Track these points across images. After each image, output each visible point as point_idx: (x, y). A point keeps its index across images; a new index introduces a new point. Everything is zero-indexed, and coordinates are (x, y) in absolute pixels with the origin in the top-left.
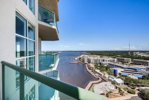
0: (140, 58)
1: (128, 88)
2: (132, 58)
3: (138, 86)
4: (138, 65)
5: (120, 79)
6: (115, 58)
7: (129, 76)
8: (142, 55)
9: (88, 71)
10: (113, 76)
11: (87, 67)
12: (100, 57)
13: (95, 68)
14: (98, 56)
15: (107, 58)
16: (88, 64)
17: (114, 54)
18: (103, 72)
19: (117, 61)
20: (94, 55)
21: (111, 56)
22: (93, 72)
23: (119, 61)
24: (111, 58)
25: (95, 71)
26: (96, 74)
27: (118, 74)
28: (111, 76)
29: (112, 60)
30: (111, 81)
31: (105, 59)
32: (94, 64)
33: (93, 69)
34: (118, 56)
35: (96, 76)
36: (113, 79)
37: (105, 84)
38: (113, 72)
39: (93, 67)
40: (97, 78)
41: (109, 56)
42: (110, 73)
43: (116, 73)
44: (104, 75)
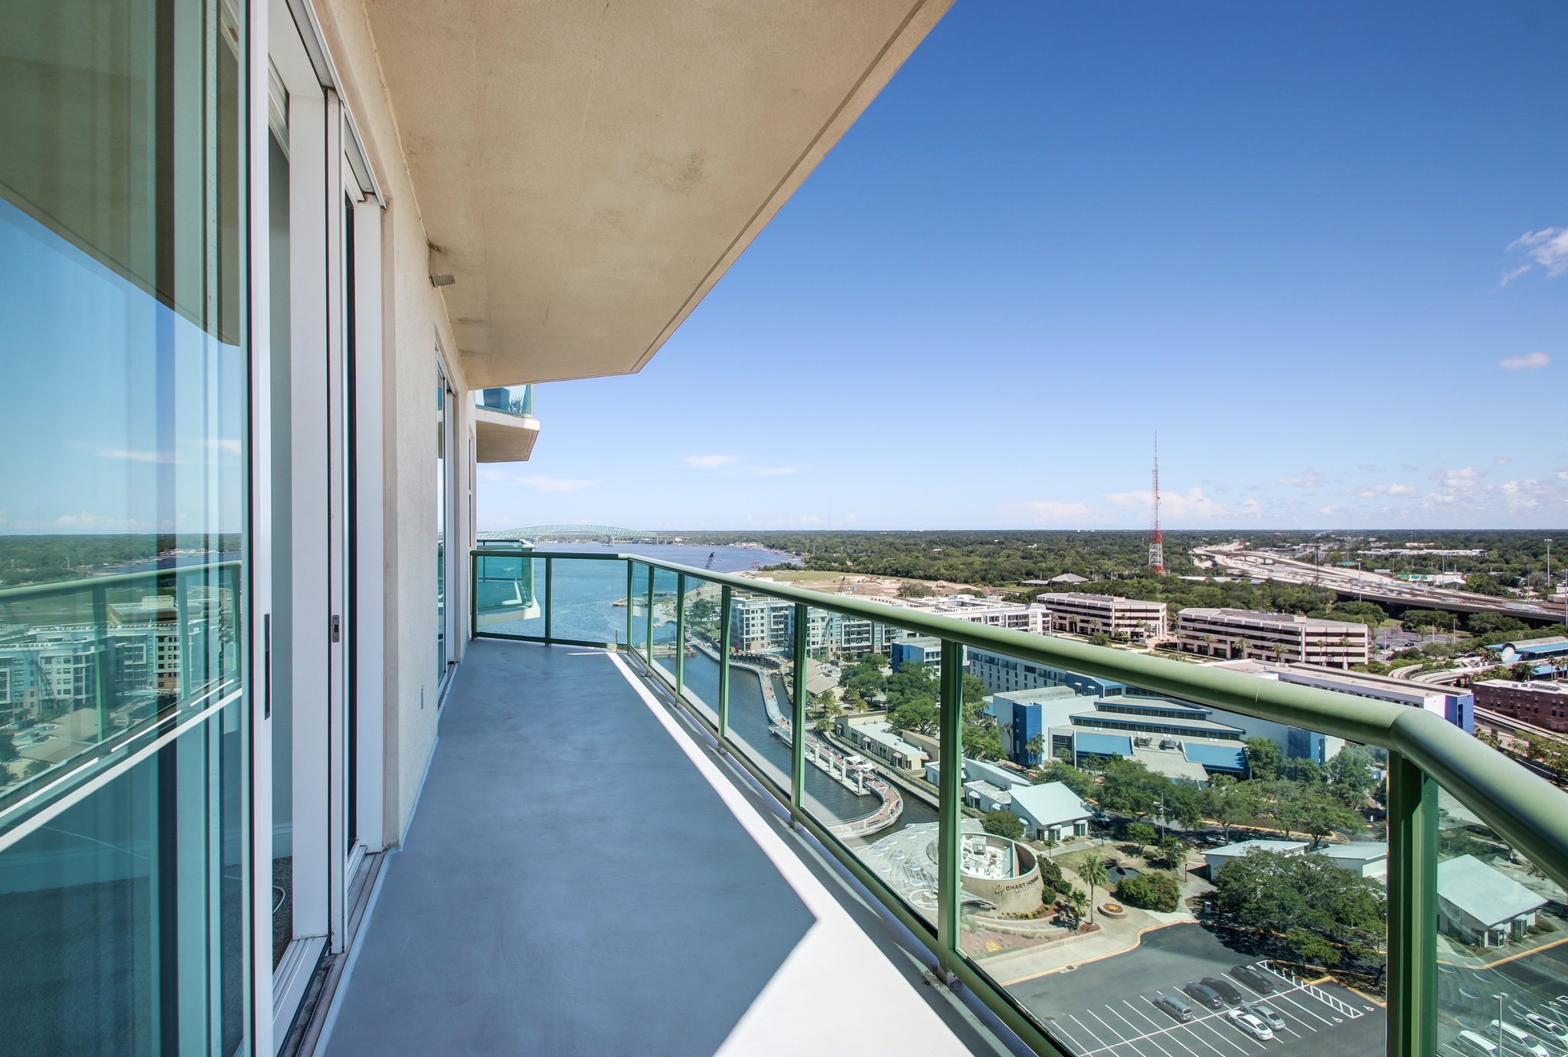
0: (1239, 593)
1: (1124, 860)
2: (1177, 594)
3: (1204, 839)
4: (1219, 654)
5: (1058, 786)
6: (1027, 599)
7: (1139, 755)
8: (1259, 567)
9: (776, 736)
10: (1002, 762)
11: (773, 697)
12: (903, 593)
13: (844, 699)
14: (882, 587)
15: (963, 604)
16: (781, 660)
17: (1029, 564)
18: (921, 730)
19: (1048, 627)
20: (848, 571)
21: (1003, 583)
22: (825, 739)
23: (1065, 630)
24: (1001, 597)
25: (842, 734)
26: (856, 758)
27: (1044, 741)
28: (990, 767)
29: (1009, 617)
30: (980, 813)
31: (946, 607)
32: (838, 658)
33: (823, 710)
34: (1065, 581)
35: (853, 779)
36: (1004, 788)
37: (929, 842)
38: (1006, 730)
39: (827, 695)
40: (864, 792)
41: (980, 585)
42: (979, 744)
43: (1029, 733)
44: (923, 762)
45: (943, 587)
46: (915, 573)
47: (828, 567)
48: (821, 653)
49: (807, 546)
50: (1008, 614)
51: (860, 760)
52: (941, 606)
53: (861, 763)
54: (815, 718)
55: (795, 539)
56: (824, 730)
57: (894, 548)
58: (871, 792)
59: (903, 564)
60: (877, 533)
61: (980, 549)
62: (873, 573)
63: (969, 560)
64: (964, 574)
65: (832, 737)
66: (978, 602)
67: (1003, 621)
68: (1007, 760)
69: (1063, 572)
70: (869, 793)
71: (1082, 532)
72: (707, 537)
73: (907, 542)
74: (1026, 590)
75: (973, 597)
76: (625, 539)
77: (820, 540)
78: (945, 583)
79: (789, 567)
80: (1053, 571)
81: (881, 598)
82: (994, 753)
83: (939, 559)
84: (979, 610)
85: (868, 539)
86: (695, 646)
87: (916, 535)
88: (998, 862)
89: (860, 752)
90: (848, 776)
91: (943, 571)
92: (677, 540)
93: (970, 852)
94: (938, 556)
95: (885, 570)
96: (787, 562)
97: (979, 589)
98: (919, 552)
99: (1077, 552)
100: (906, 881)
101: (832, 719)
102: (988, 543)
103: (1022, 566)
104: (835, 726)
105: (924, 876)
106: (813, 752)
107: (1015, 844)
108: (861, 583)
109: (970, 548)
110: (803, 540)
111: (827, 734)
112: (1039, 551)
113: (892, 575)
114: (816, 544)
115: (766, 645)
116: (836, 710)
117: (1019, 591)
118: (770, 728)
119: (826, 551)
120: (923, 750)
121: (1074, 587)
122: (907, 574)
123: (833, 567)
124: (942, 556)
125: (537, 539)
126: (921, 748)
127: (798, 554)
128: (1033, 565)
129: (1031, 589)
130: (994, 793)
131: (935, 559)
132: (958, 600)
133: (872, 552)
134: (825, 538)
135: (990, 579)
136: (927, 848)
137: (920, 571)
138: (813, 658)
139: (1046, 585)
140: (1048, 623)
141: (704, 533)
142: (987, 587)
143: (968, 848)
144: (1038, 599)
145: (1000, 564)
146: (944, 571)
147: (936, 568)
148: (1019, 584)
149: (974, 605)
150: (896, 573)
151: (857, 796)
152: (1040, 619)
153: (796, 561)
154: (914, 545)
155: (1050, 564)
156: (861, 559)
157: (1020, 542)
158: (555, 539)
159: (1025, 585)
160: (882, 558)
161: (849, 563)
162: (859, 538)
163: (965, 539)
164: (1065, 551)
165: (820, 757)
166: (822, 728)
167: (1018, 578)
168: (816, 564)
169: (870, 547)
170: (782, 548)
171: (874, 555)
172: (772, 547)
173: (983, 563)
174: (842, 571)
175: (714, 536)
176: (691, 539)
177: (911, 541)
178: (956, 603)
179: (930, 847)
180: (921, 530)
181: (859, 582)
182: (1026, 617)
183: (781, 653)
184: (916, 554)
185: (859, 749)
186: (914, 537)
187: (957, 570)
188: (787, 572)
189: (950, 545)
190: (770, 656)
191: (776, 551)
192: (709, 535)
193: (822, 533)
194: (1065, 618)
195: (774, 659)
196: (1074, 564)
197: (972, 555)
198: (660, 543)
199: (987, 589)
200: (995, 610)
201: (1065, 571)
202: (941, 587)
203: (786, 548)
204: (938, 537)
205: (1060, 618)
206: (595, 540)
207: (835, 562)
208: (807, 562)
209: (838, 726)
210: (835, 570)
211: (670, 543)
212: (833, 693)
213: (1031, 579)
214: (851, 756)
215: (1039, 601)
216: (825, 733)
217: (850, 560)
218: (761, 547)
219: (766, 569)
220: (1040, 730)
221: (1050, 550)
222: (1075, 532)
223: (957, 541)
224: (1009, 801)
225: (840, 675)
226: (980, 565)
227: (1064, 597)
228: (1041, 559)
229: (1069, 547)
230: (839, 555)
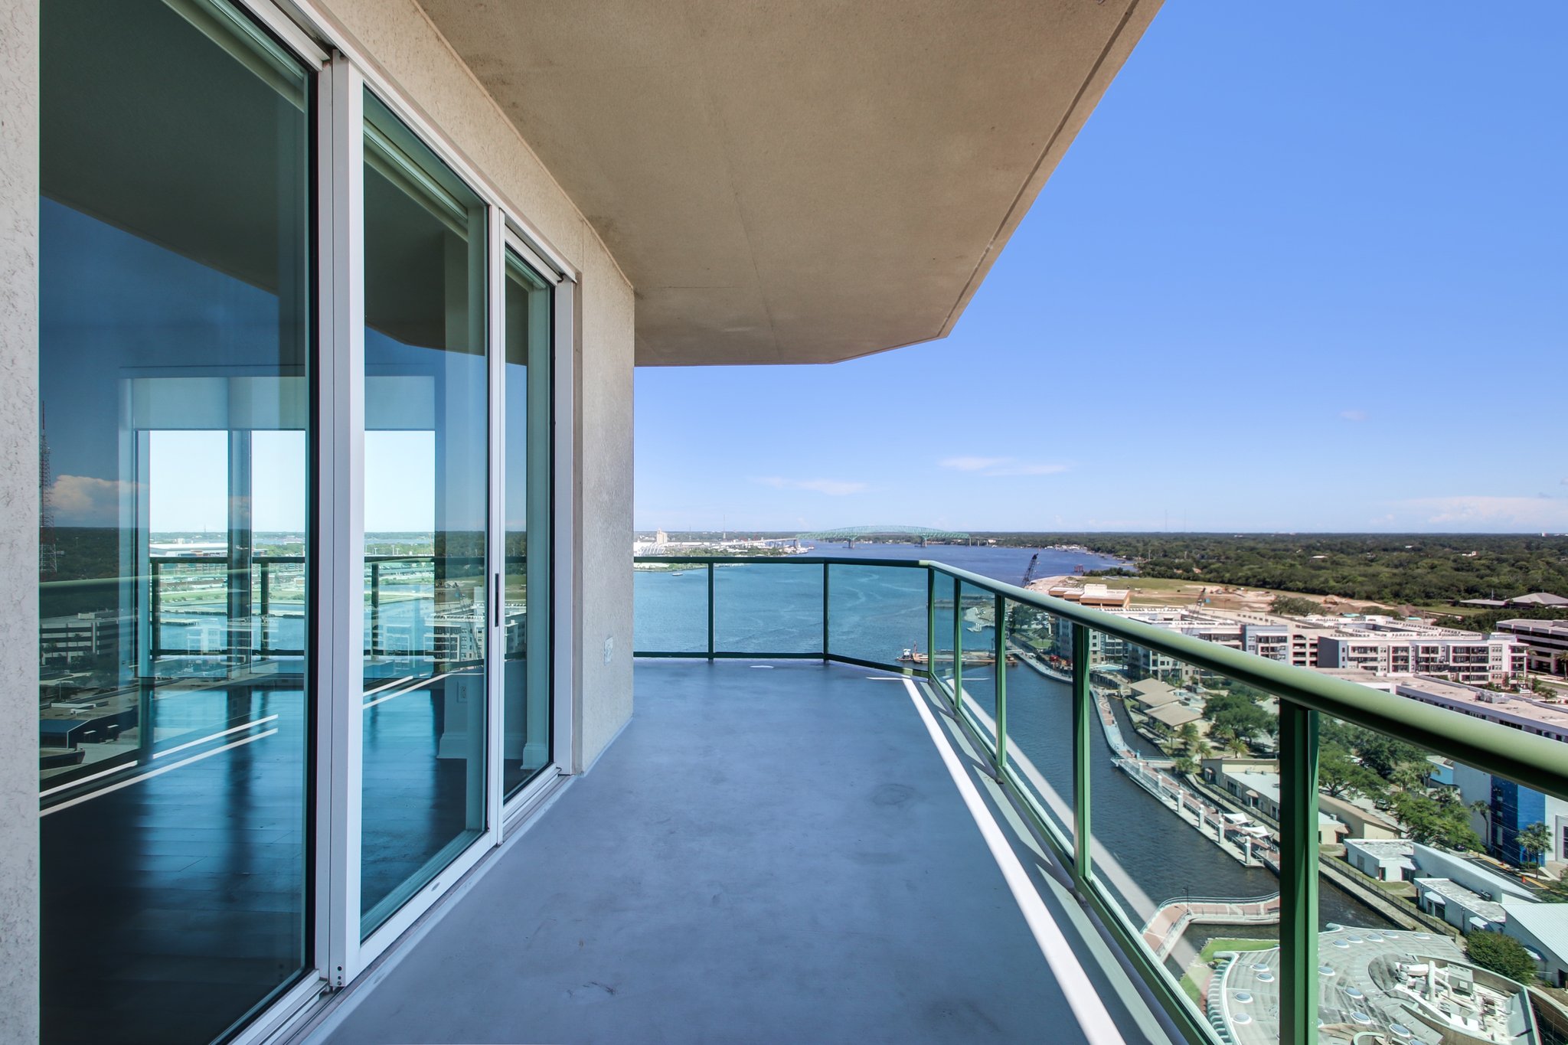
9: (1121, 770)
10: (1472, 854)
11: (1113, 722)
12: (1277, 609)
13: (1210, 735)
14: (1245, 599)
15: (1375, 628)
16: (1119, 679)
17: (1472, 579)
18: (1331, 791)
19: (1521, 666)
20: (1195, 579)
21: (1429, 601)
22: (1188, 784)
23: (1549, 672)
24: (1431, 620)
25: (1213, 781)
26: (1239, 817)
27: (1550, 834)
28: (1453, 858)
29: (1455, 650)
30: (1446, 924)
31: (1350, 631)
32: (1196, 684)
33: (1182, 747)
34: (1535, 603)
35: (1234, 842)
36: (1489, 895)
37: (1371, 959)
38: (1478, 809)
39: (1187, 730)
40: (1254, 862)
41: (1392, 603)
42: (1435, 825)
43: (1522, 819)
44: (1340, 837)
45: (1335, 603)
46: (1290, 585)
47: (1169, 574)
48: (1173, 676)
49: (1141, 549)
50: (1452, 645)
51: (1245, 821)
52: (1342, 629)
53: (1247, 825)
54: (1174, 755)
55: (1124, 542)
56: (1187, 772)
57: (1258, 553)
58: (1265, 864)
59: (1273, 573)
60: (1230, 536)
61: (1386, 556)
62: (1230, 582)
63: (1371, 570)
64: (1366, 588)
65: (1198, 783)
66: (1399, 626)
67: (1444, 654)
68: (1481, 852)
69: (1530, 591)
70: (1262, 865)
71: (1549, 537)
72: (1022, 538)
73: (1275, 547)
74: (1472, 613)
75: (1391, 619)
76: (937, 540)
77: (1156, 544)
78: (1336, 599)
79: (1119, 572)
80: (1513, 588)
81: (1248, 614)
82: (1461, 841)
83: (1324, 568)
84: (1404, 638)
85: (1219, 543)
86: (1016, 656)
87: (1285, 539)
88: (1498, 1014)
89: (1241, 808)
90: (1228, 838)
91: (1332, 583)
92: (991, 541)
93: (1446, 988)
94: (1323, 564)
95: (1247, 580)
96: (1117, 567)
97: (1392, 608)
98: (1294, 558)
99: (1548, 563)
100: (1344, 1013)
101: (1197, 758)
102: (1395, 549)
103: (1458, 580)
104: (1203, 770)
105: (1372, 1010)
106: (1176, 799)
107: (1529, 992)
108: (1214, 595)
109: (1369, 556)
110: (1134, 543)
111: (1191, 777)
112: (1483, 562)
113: (1257, 586)
114: (1152, 548)
115: (1099, 661)
116: (1202, 749)
117: (1459, 614)
118: (1114, 761)
119: (1165, 556)
120: (1339, 819)
121: (1558, 611)
122: (1279, 585)
123: (1175, 574)
124: (1328, 564)
125: (853, 539)
126: (1335, 817)
127: (1129, 559)
128: (1478, 579)
129: (1483, 611)
130: (1470, 902)
131: (1320, 568)
132: (1367, 622)
133: (1227, 558)
134: (1162, 542)
135: (1406, 596)
136: (1370, 968)
137: (1298, 583)
138: (1162, 680)
139: (1501, 607)
140: (1521, 659)
141: (1019, 535)
142: (1404, 607)
143: (1442, 981)
144: (1498, 626)
145: (1420, 576)
146: (1334, 584)
147: (1322, 579)
148: (1455, 604)
149: (1393, 630)
150: (1263, 584)
151: (1244, 866)
152: (1507, 655)
153: (1127, 566)
154: (1284, 550)
155: (1505, 579)
156: (1213, 566)
157: (1447, 549)
158: (869, 540)
159: (1466, 605)
160: (1242, 566)
161: (1197, 571)
162: (1206, 541)
163: (1359, 544)
164: (1528, 562)
165: (1185, 806)
166: (1183, 769)
167: (1453, 596)
168: (1153, 570)
169: (1224, 553)
170: (1110, 552)
171: (1229, 561)
172: (1097, 550)
173: (1395, 575)
174: (1188, 579)
175: (1031, 538)
176: (1005, 541)
177: (1281, 546)
178: (1364, 626)
179: (1375, 968)
180: (1292, 532)
181: (1212, 593)
182: (1484, 650)
183: (1119, 672)
184: (1289, 561)
185: (1241, 804)
186: (1284, 541)
187: (1354, 582)
188: (1117, 578)
189: (1338, 551)
190: (1105, 673)
191: (1102, 555)
192: (1024, 537)
193: (1157, 536)
194: (1548, 655)
195: (1110, 677)
196: (1547, 579)
197: (1373, 564)
198: (973, 544)
199: (1405, 609)
200: (1431, 638)
201: (1532, 590)
202: (1331, 603)
203: (1114, 552)
204: (1318, 542)
205: (1540, 654)
206: (908, 541)
207: (1178, 569)
208: (1141, 568)
209: (1207, 770)
210: (1179, 577)
211: (983, 544)
212: (1194, 727)
213: (1474, 598)
214: (1232, 813)
215: (1502, 629)
216: (1188, 776)
217: (1198, 567)
218: (1084, 550)
219: (1092, 574)
220: (1543, 818)
221: (1500, 560)
222: (1537, 537)
223: (1348, 547)
224: (1502, 919)
225: (1203, 705)
226: (1390, 578)
227: (1546, 626)
228: (1488, 572)
229: (1534, 557)
230: (1182, 560)
